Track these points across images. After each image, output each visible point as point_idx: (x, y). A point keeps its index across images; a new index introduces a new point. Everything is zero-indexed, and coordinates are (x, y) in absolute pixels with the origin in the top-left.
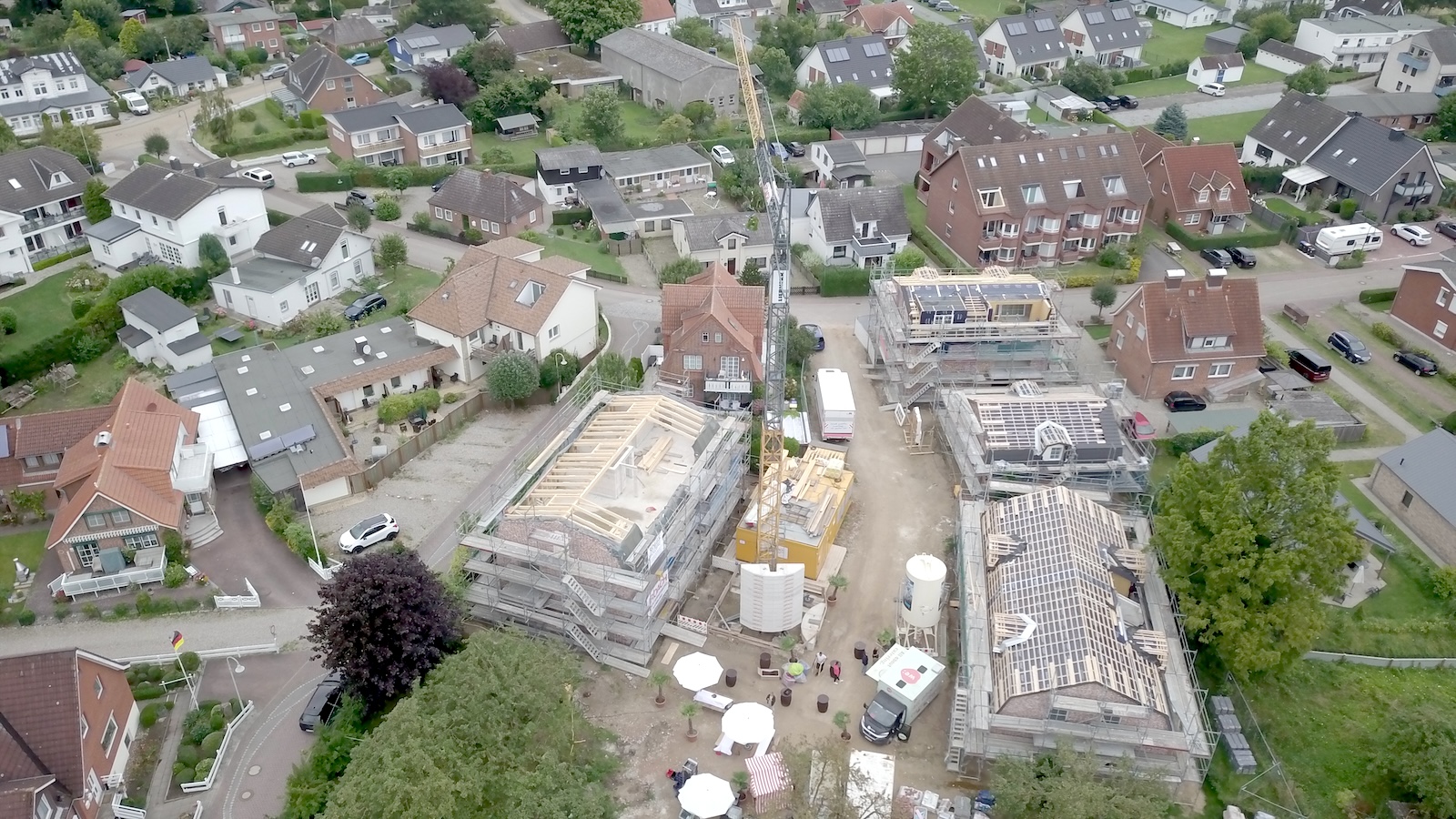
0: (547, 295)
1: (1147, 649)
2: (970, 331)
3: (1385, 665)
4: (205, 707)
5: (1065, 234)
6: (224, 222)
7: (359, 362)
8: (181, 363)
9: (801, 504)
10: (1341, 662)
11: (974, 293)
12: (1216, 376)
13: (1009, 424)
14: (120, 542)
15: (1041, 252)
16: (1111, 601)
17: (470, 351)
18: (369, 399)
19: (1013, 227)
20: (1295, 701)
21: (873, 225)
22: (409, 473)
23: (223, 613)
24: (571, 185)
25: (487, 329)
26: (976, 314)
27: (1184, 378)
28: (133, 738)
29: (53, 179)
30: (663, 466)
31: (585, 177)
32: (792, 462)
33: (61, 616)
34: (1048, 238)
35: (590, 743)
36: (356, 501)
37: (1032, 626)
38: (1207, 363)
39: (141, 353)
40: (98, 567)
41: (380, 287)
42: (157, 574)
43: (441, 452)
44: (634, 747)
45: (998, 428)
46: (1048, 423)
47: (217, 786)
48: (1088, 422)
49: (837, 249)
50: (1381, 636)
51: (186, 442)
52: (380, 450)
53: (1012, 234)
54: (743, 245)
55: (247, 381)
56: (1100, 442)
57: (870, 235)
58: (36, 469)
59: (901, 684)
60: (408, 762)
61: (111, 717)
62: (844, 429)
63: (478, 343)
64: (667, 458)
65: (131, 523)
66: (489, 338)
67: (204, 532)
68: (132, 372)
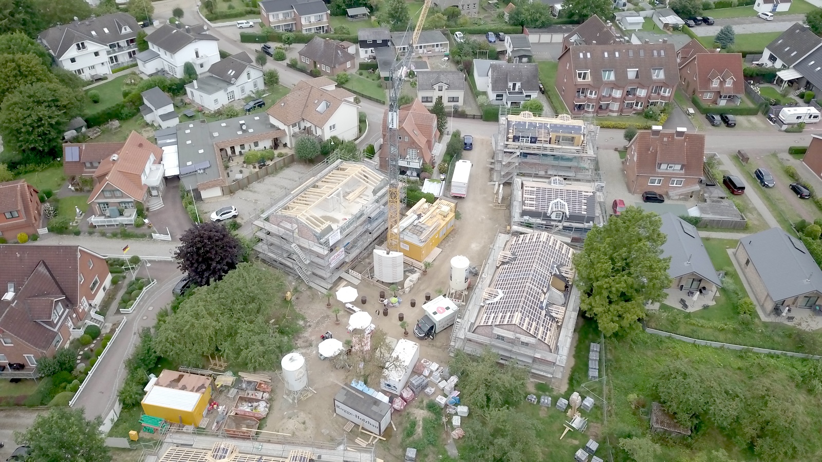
0: (331, 108)
1: (554, 314)
2: (539, 148)
3: (693, 342)
4: (137, 279)
5: (625, 98)
6: (197, 56)
7: (240, 133)
8: (165, 125)
9: (422, 226)
10: (669, 338)
11: (546, 128)
12: (674, 185)
13: (537, 199)
14: (118, 204)
15: (611, 107)
16: (545, 290)
17: (292, 133)
18: (242, 151)
19: (594, 92)
20: (635, 352)
21: (518, 85)
22: (251, 189)
23: (155, 241)
24: (372, 49)
25: (302, 122)
26: (543, 139)
27: (656, 184)
28: (107, 287)
29: (123, 29)
30: (358, 200)
31: (380, 45)
32: (426, 205)
33: (91, 233)
34: (615, 100)
35: (293, 319)
36: (224, 198)
37: (501, 295)
38: (668, 178)
39: (148, 118)
40: (108, 214)
41: (264, 96)
42: (131, 221)
43: (269, 180)
44: (312, 324)
45: (532, 199)
46: (559, 200)
47: (135, 312)
48: (580, 202)
49: (498, 96)
50: (695, 328)
51: (154, 163)
52: (239, 176)
53: (593, 96)
54: (446, 89)
55: (188, 137)
56: (583, 213)
57: (517, 90)
58: (89, 168)
59: (435, 313)
60: (197, 310)
61: (96, 277)
62: (462, 192)
63: (296, 129)
64: (361, 196)
65: (122, 197)
66: (302, 127)
67: (156, 204)
68: (144, 127)
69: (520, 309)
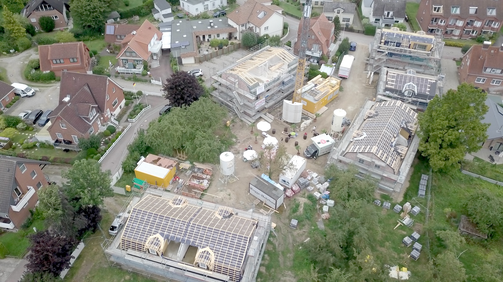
0: (267, 16)
1: (399, 151)
2: (401, 51)
3: (495, 183)
4: (140, 104)
5: (465, 27)
7: (209, 27)
8: (166, 20)
9: (317, 91)
10: (478, 178)
11: (407, 38)
12: (494, 84)
13: (396, 81)
14: (133, 61)
16: (395, 136)
17: (241, 30)
18: (209, 39)
19: (443, 21)
20: (453, 184)
21: (391, 13)
22: (212, 61)
23: (152, 84)
25: (248, 23)
26: (404, 45)
27: (481, 82)
28: (122, 107)
30: (278, 71)
32: (321, 79)
33: (116, 77)
34: (457, 27)
35: (229, 137)
36: (196, 65)
37: (365, 135)
38: (491, 78)
39: (156, 16)
40: (127, 67)
41: (226, 9)
42: (140, 72)
43: (223, 57)
44: (240, 141)
45: (393, 81)
46: (411, 83)
47: (136, 122)
48: (426, 86)
49: (376, 20)
50: (498, 174)
51: (157, 39)
52: (206, 53)
53: (442, 24)
54: (342, 13)
55: (178, 27)
56: (427, 93)
57: (390, 17)
58: (119, 39)
59: (319, 143)
61: (116, 99)
62: (346, 74)
63: (244, 28)
64: (280, 69)
65: (136, 57)
66: (248, 27)
67: (155, 64)
68: (153, 21)
69: (377, 144)
